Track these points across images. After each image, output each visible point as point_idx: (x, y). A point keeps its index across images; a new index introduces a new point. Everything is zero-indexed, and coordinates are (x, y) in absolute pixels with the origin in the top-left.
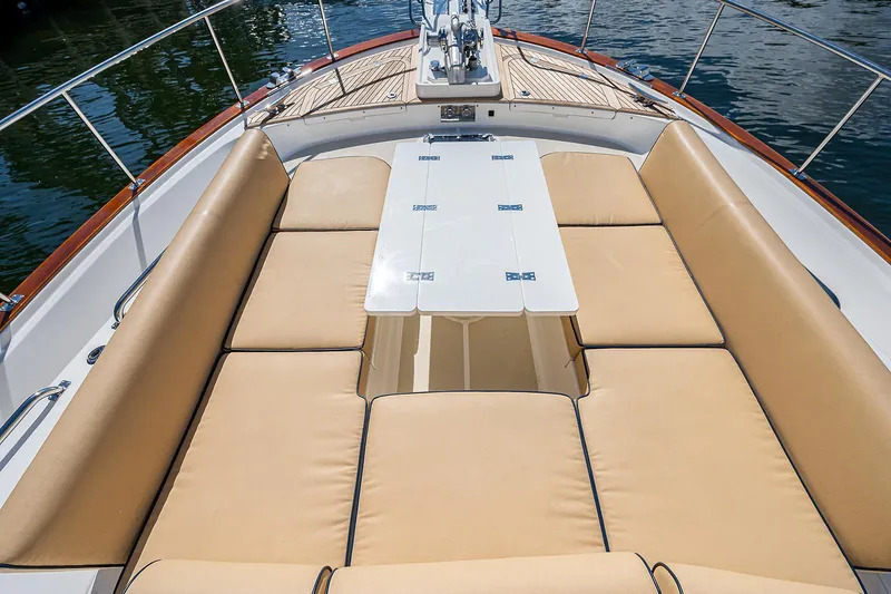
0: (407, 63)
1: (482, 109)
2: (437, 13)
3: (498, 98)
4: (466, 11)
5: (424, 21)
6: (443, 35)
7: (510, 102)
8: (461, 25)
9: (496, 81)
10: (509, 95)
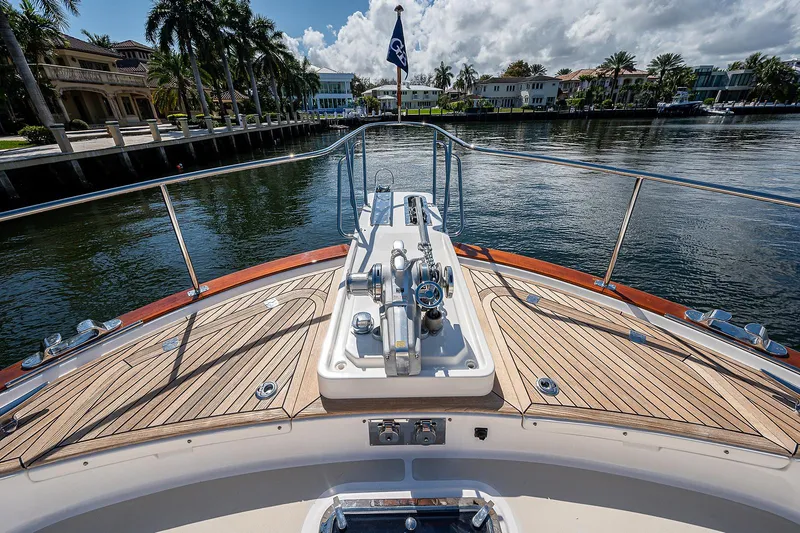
0: (319, 302)
1: (459, 428)
2: (376, 224)
3: (492, 400)
4: (415, 221)
5: (356, 235)
6: (376, 279)
7: (523, 415)
8: (410, 265)
9: (484, 368)
10: (516, 395)
